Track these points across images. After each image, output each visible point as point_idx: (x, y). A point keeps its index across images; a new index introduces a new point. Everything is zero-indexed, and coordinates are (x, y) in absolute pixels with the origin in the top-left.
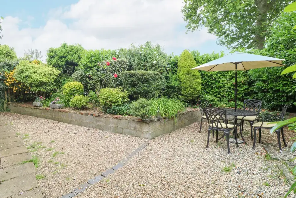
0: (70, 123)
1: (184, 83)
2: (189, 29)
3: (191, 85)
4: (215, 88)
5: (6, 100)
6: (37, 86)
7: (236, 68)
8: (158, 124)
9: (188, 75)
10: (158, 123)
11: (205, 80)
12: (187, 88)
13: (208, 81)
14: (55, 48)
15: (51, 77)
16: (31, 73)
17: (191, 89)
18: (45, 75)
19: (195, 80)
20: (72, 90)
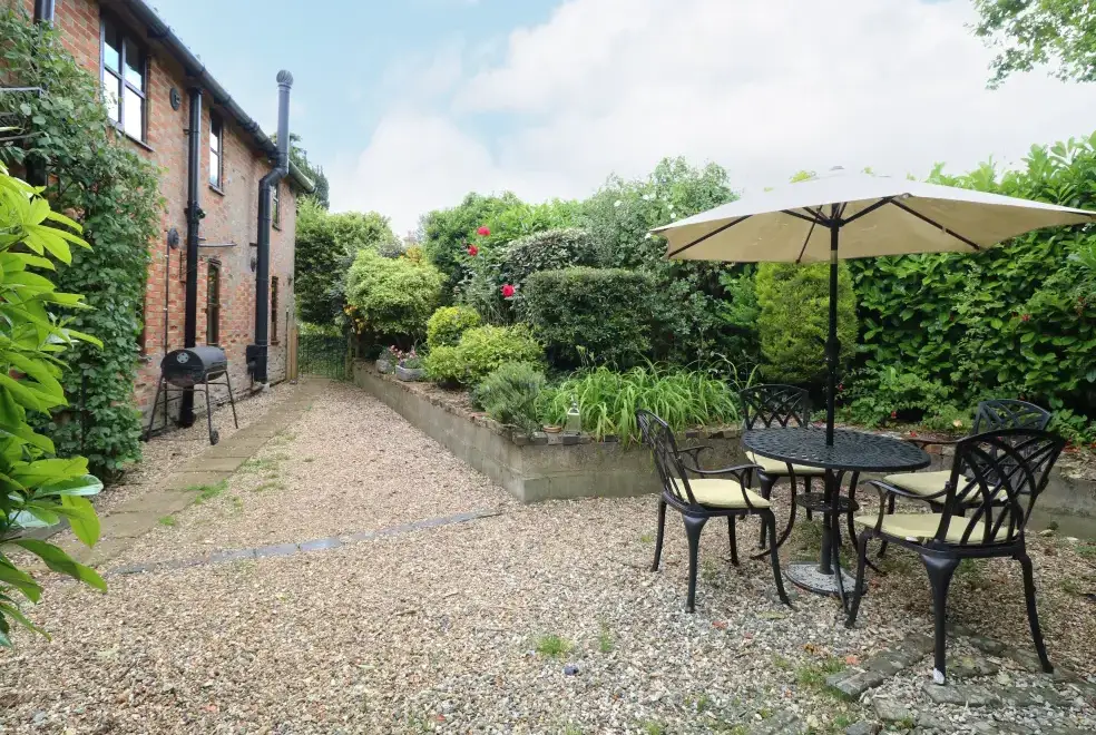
0: (414, 424)
1: (770, 311)
2: (1002, 69)
3: (794, 320)
4: (940, 339)
5: (350, 352)
6: (387, 318)
7: (834, 245)
8: (564, 458)
9: (787, 279)
10: (567, 453)
11: (893, 303)
12: (779, 332)
13: (903, 307)
14: (441, 212)
15: (418, 293)
16: (372, 284)
17: (793, 340)
18: (402, 288)
19: (813, 301)
20: (443, 330)
